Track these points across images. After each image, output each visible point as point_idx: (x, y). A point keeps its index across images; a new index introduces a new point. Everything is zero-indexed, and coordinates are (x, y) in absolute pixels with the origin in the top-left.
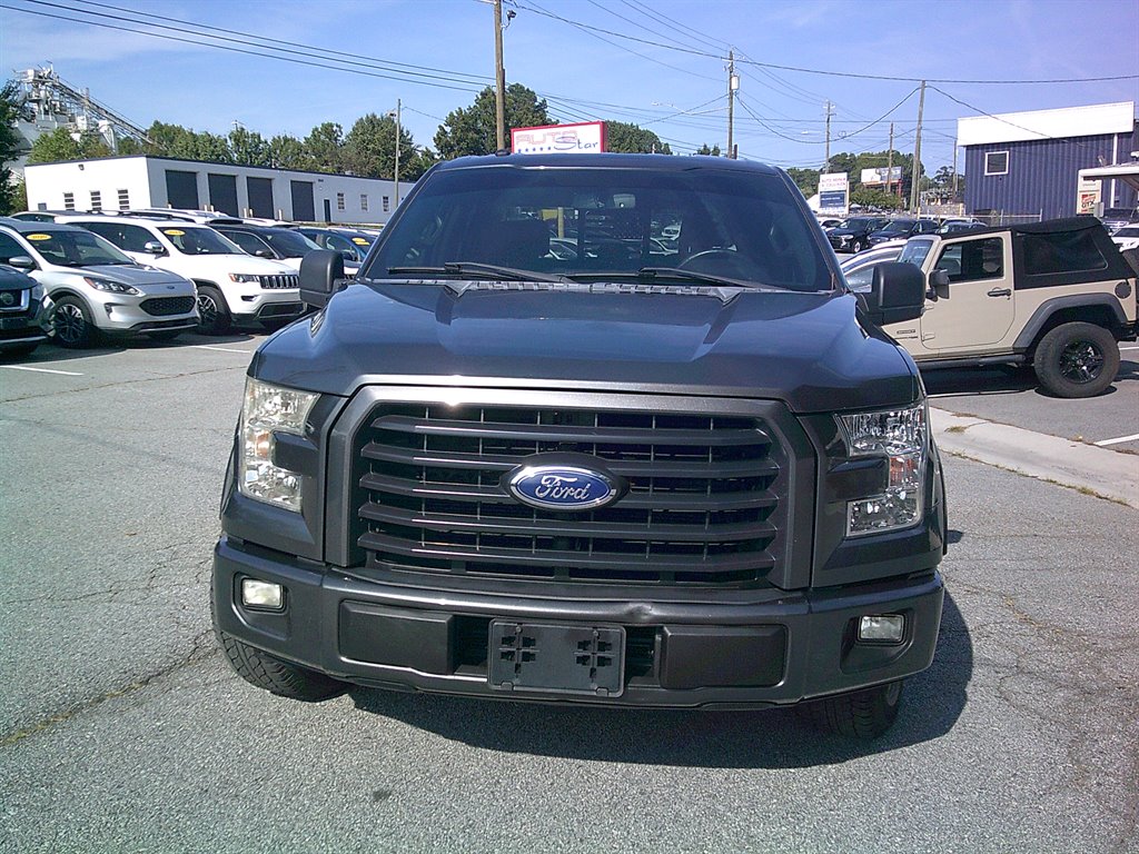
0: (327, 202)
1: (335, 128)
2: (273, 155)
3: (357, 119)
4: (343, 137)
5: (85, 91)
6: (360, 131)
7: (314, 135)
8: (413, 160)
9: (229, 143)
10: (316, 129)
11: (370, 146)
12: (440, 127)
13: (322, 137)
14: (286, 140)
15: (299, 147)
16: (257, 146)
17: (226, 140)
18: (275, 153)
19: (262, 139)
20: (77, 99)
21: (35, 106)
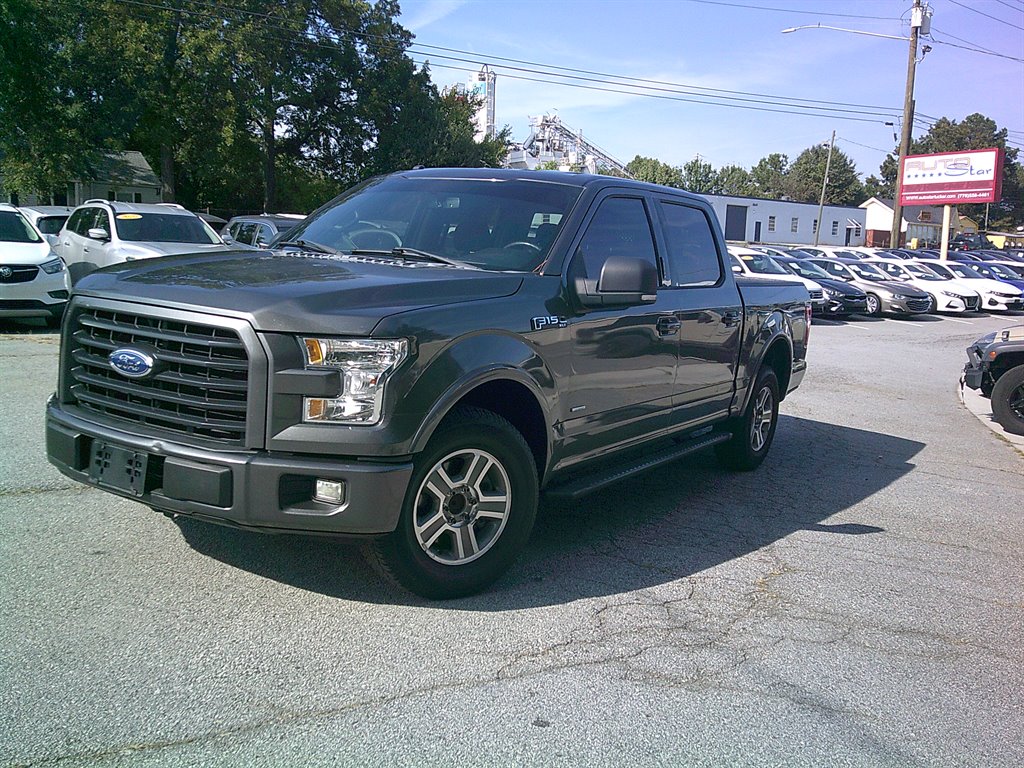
0: (758, 225)
1: (781, 159)
2: (719, 182)
3: (803, 150)
4: (788, 167)
5: (579, 132)
6: (804, 160)
7: (761, 165)
8: (852, 187)
9: (684, 173)
10: (764, 159)
11: (812, 175)
12: (888, 156)
13: (769, 166)
14: (734, 169)
15: (744, 176)
16: (707, 175)
17: (681, 171)
18: (722, 181)
19: (712, 169)
20: (572, 139)
21: (540, 144)
